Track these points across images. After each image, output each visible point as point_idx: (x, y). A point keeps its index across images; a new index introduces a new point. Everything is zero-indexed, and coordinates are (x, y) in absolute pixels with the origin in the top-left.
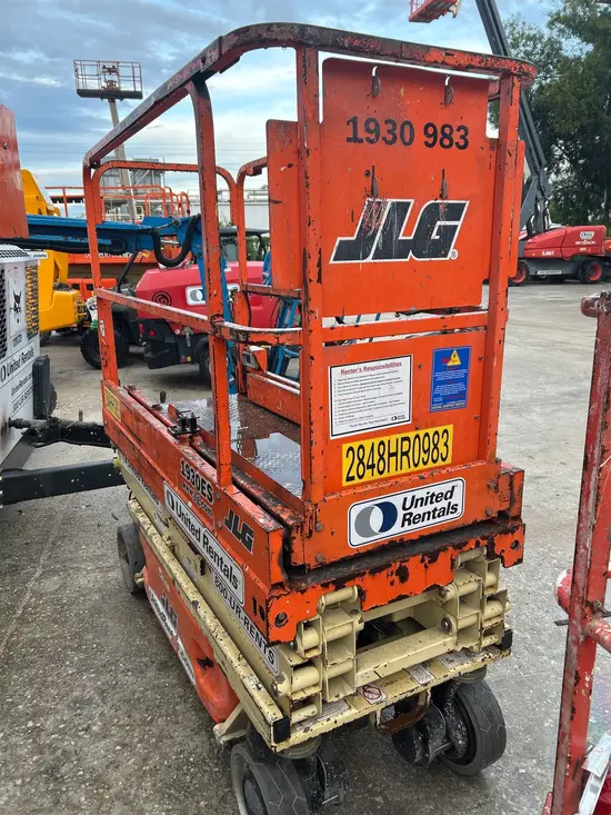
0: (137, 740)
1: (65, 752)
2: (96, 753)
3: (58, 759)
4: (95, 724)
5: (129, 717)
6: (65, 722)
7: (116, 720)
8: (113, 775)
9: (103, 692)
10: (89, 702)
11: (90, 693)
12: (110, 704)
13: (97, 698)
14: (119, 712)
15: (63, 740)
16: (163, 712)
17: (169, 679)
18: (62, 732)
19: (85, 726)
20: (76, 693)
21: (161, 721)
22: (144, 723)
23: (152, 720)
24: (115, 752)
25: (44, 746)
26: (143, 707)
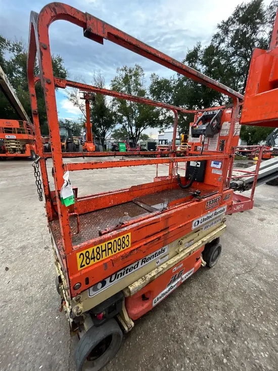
0: (204, 304)
1: (225, 331)
2: (217, 317)
3: (228, 332)
4: (208, 325)
5: (197, 312)
6: (214, 341)
7: (201, 317)
8: (219, 306)
9: (192, 331)
10: (199, 335)
11: (195, 338)
12: (196, 324)
13: (196, 332)
14: (197, 317)
15: (221, 335)
16: (189, 300)
17: (173, 304)
18: (218, 339)
19: (210, 329)
20: (199, 346)
21: (193, 299)
22: (197, 305)
23: (194, 303)
24: (212, 310)
25: (228, 343)
26: (190, 309)
